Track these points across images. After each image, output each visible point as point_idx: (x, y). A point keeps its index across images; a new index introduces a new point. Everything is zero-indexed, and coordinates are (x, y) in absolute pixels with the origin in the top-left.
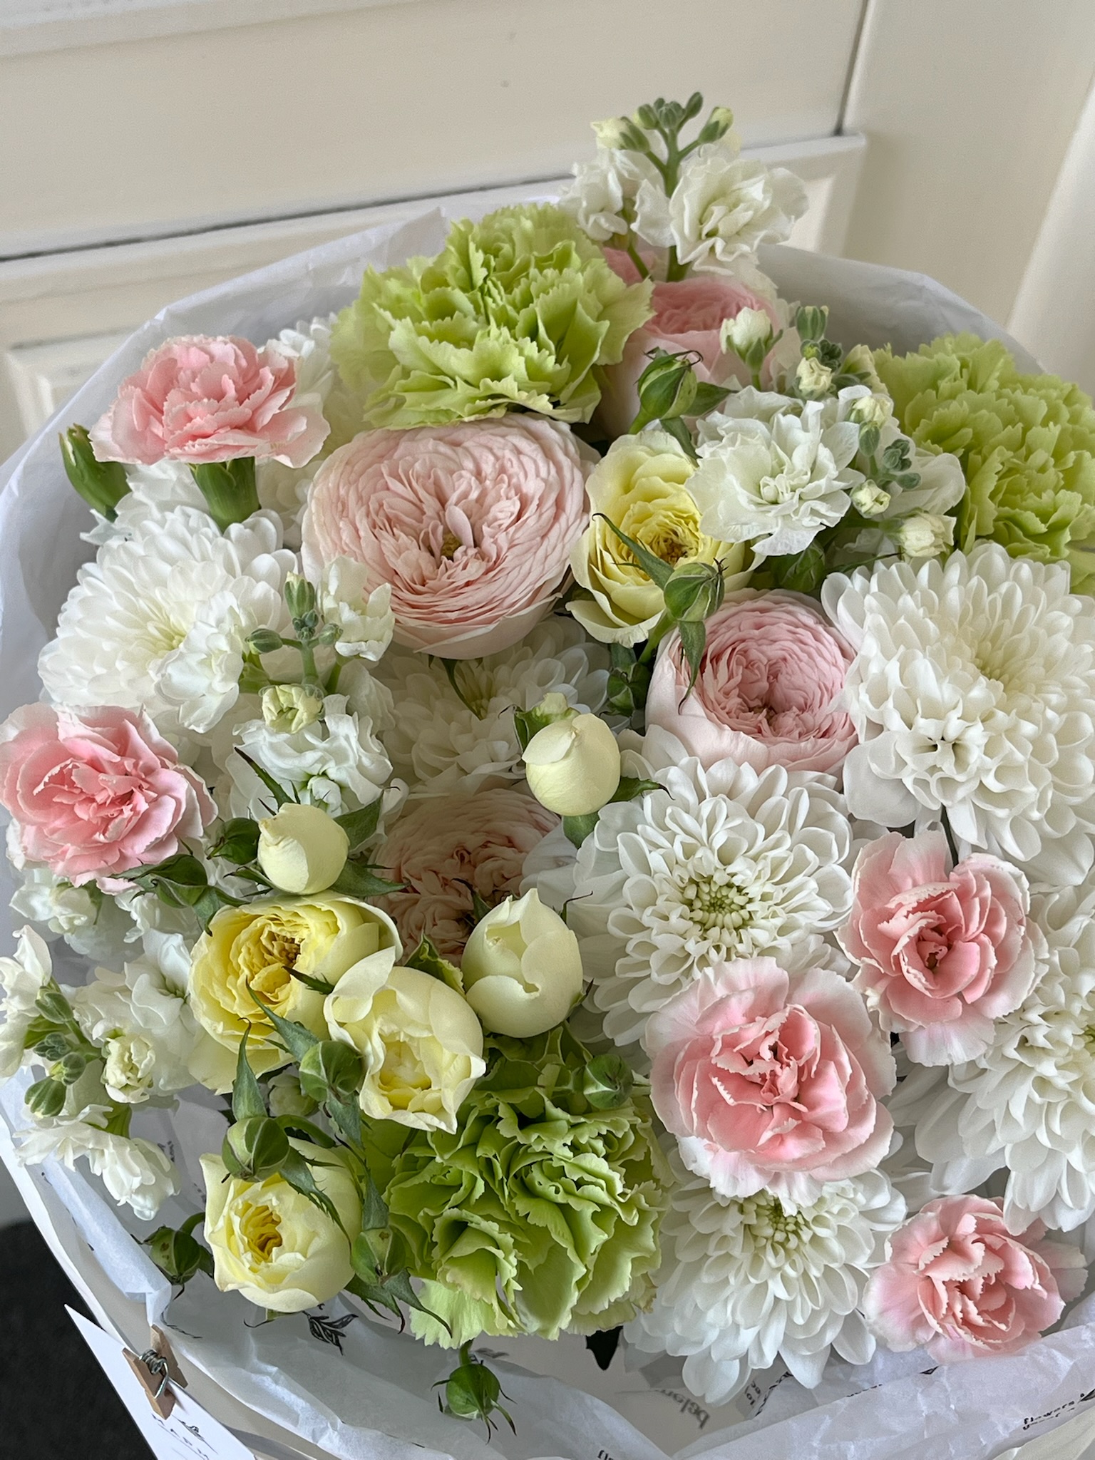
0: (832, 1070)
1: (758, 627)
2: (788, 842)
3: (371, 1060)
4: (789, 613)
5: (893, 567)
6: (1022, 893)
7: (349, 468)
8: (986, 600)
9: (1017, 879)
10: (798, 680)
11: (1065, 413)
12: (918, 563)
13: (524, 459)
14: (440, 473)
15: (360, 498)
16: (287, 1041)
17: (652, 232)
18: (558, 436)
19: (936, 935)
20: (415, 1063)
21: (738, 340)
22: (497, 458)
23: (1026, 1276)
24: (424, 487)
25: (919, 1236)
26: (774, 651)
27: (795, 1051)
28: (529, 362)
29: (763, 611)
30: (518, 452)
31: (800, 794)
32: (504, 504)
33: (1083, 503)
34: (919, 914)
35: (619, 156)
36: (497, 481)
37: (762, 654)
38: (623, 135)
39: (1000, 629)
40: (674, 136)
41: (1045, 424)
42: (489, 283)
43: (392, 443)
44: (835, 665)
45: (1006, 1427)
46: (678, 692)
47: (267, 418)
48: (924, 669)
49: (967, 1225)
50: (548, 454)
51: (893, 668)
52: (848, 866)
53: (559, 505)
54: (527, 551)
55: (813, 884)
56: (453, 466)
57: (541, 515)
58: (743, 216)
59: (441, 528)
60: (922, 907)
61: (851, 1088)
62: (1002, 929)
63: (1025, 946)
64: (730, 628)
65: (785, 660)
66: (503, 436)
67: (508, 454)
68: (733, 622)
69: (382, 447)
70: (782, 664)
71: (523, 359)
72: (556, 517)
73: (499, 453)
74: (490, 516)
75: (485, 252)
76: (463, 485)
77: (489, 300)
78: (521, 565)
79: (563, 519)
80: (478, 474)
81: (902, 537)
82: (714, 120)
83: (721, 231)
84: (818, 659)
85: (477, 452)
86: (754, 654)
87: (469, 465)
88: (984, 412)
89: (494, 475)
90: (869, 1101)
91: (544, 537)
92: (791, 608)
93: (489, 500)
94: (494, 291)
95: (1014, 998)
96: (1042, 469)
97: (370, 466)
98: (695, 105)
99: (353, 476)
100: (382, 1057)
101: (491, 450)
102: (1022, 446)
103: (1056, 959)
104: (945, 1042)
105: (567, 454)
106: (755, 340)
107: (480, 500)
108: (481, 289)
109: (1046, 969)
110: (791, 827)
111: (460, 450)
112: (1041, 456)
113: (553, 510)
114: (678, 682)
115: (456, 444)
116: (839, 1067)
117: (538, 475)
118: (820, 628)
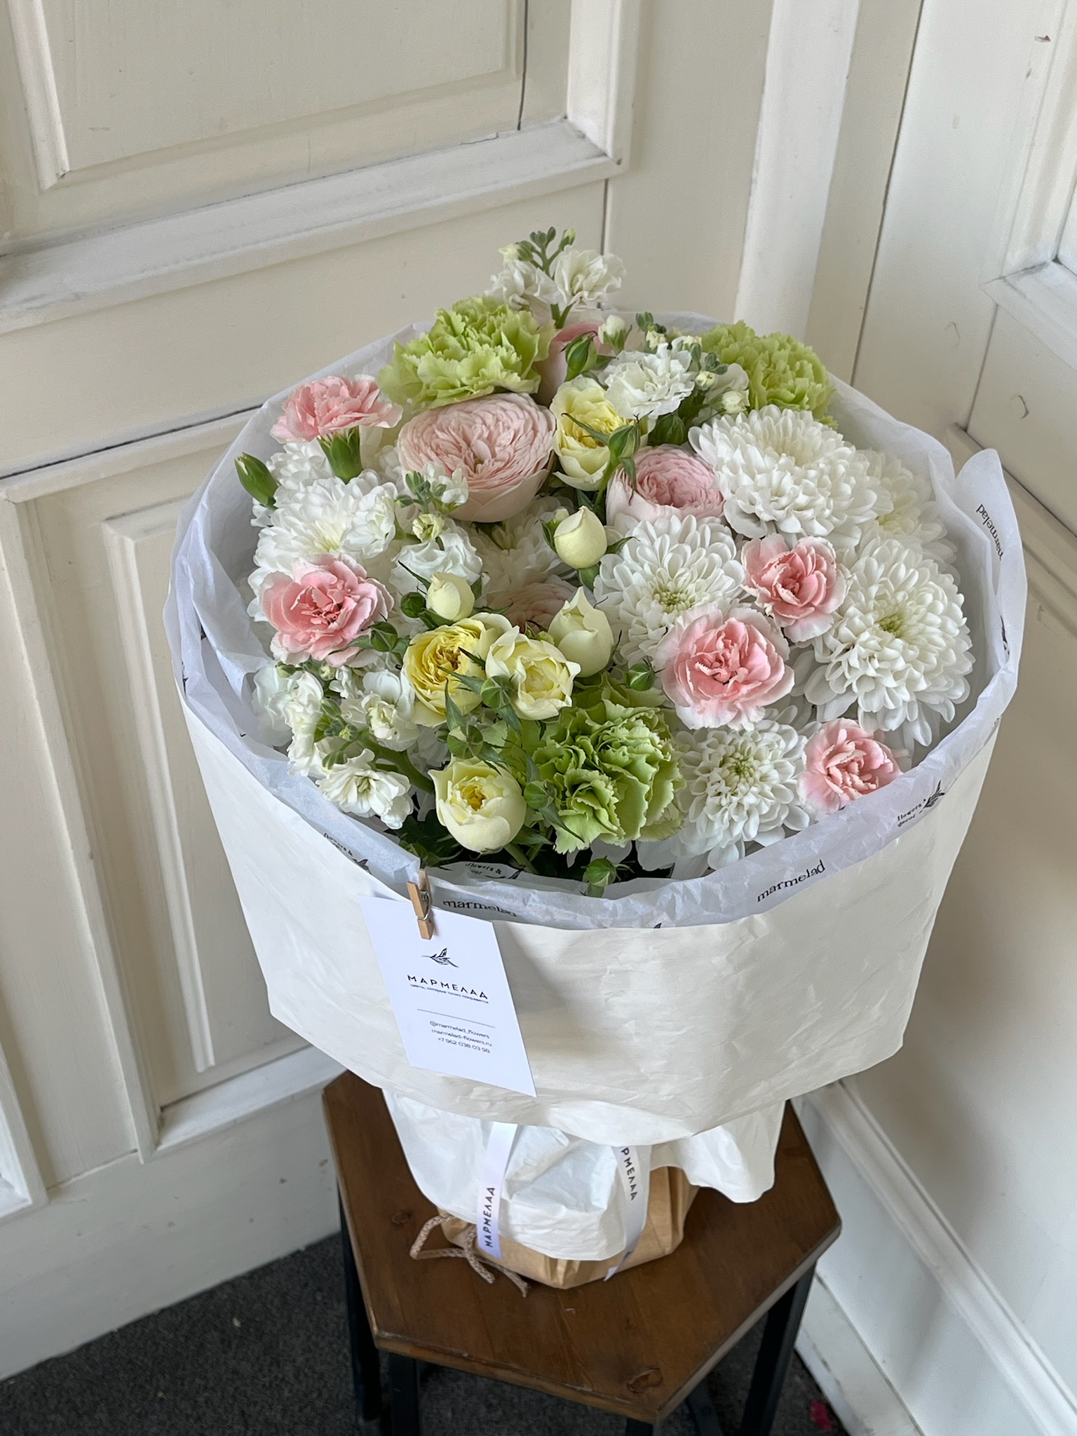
0: (756, 648)
1: (658, 463)
2: (704, 552)
3: (520, 677)
4: (674, 454)
5: (723, 418)
6: (831, 551)
7: (415, 430)
8: (774, 428)
9: (826, 545)
10: (685, 489)
11: (788, 346)
12: (734, 416)
13: (509, 413)
14: (465, 427)
15: (426, 444)
16: (469, 686)
17: (545, 297)
18: (524, 399)
19: (791, 580)
20: (541, 677)
21: (610, 333)
22: (494, 415)
23: (880, 757)
24: (458, 434)
25: (819, 748)
26: (670, 475)
27: (735, 641)
28: (502, 359)
29: (659, 455)
30: (505, 410)
31: (704, 529)
32: (503, 435)
33: (810, 382)
34: (781, 565)
35: (518, 262)
36: (496, 426)
37: (663, 478)
38: (519, 251)
39: (784, 441)
40: (544, 251)
41: (779, 350)
42: (467, 329)
43: (434, 417)
44: (704, 474)
45: (889, 824)
46: (627, 496)
47: (370, 405)
48: (754, 452)
49: (843, 735)
50: (522, 408)
51: (738, 455)
52: (738, 559)
53: (535, 429)
54: (526, 450)
55: (722, 572)
56: (471, 423)
57: (526, 436)
58: (594, 278)
59: (472, 454)
60: (781, 562)
61: (768, 653)
62: (825, 567)
63: (838, 573)
64: (644, 466)
65: (676, 480)
66: (494, 404)
67: (500, 412)
68: (646, 462)
69: (429, 420)
70: (675, 483)
71: (498, 358)
72: (535, 435)
73: (494, 412)
74: (497, 444)
75: (462, 314)
76: (478, 432)
77: (469, 339)
78: (524, 458)
79: (539, 435)
80: (484, 423)
81: (723, 402)
82: (566, 236)
83: (584, 286)
84: (694, 474)
85: (482, 414)
86: (660, 478)
87: (480, 421)
88: (747, 347)
89: (494, 423)
90: (778, 659)
91: (531, 445)
92: (674, 451)
93: (494, 436)
94: (471, 334)
95: (839, 599)
96: (784, 372)
97: (426, 429)
98: (552, 234)
99: (419, 434)
100: (525, 674)
101: (489, 412)
102: (770, 363)
103: (855, 578)
104: (810, 628)
105: (531, 406)
106: (619, 331)
107: (490, 435)
108: (463, 334)
109: (851, 583)
110: (703, 545)
111: (472, 415)
112: (782, 365)
113: (532, 432)
114: (626, 491)
115: (469, 413)
116: (760, 645)
117: (518, 418)
118: (692, 459)
